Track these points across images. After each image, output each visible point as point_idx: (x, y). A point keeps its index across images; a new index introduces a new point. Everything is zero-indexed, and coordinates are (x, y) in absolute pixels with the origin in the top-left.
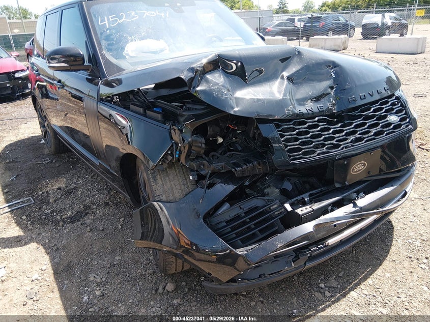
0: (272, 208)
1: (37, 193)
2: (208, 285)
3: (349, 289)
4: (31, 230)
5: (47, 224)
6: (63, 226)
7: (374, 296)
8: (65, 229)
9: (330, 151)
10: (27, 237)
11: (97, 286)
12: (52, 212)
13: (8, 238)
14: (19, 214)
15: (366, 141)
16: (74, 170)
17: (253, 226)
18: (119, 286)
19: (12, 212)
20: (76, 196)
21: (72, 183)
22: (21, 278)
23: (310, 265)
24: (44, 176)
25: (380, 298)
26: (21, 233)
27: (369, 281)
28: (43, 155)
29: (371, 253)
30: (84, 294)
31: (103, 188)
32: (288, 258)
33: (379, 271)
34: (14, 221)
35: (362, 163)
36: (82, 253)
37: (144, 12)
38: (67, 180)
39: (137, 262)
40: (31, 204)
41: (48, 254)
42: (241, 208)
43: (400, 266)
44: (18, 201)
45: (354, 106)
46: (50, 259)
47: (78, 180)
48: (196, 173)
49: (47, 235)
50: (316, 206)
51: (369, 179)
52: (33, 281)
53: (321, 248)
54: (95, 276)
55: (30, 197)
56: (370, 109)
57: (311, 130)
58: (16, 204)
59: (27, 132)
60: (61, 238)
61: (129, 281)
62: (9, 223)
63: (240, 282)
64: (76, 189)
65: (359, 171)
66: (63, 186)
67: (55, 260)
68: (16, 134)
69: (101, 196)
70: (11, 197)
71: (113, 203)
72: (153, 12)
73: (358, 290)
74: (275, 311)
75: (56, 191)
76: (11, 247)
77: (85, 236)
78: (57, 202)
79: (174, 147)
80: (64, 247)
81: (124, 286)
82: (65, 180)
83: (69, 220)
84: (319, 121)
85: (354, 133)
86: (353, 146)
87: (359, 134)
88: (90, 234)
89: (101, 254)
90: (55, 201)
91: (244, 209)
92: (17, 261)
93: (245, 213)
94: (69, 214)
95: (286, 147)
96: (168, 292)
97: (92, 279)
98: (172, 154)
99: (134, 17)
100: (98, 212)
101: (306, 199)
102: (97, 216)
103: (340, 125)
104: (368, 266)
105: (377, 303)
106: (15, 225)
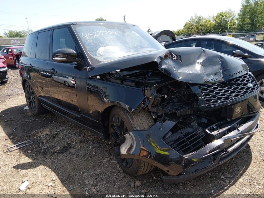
0: (198, 132)
1: (33, 138)
2: (165, 178)
3: (237, 178)
4: (37, 158)
5: (46, 155)
6: (57, 155)
7: (252, 180)
8: (59, 157)
9: (225, 101)
10: (36, 163)
11: (92, 186)
12: (47, 148)
13: (23, 164)
14: (25, 150)
15: (241, 96)
16: (51, 124)
17: (189, 143)
18: (106, 185)
19: (20, 149)
20: (59, 138)
21: (54, 131)
22: (40, 186)
23: (220, 163)
24: (33, 128)
25: (255, 181)
26: (31, 160)
27: (247, 173)
28: (29, 116)
29: (242, 159)
30: (85, 192)
31: (75, 133)
32: (210, 159)
33: (250, 168)
34: (23, 154)
35: (239, 108)
36: (76, 169)
37: (106, 31)
38: (50, 130)
39: (111, 172)
40: (31, 144)
41: (53, 171)
42: (181, 133)
43: (260, 165)
44: (22, 143)
45: (232, 78)
46: (56, 174)
47: (57, 130)
48: (156, 114)
49: (49, 160)
50: (221, 131)
51: (242, 116)
52: (49, 187)
53: (226, 153)
54: (89, 181)
55: (29, 140)
56: (239, 80)
57: (215, 90)
58: (20, 144)
59: (12, 103)
60: (59, 162)
61: (110, 183)
62: (20, 155)
63: (185, 175)
64: (58, 134)
65: (238, 112)
66: (49, 133)
67: (60, 174)
68: (5, 105)
69: (76, 137)
70: (16, 141)
71: (85, 141)
72: (110, 32)
73: (243, 178)
74: (202, 192)
75: (45, 136)
76: (27, 169)
77: (74, 160)
78: (48, 142)
79: (146, 99)
80: (63, 167)
81: (109, 185)
82: (48, 130)
83: (60, 152)
84: (218, 85)
85: (234, 92)
86: (235, 98)
87: (237, 93)
88: (77, 158)
89: (88, 169)
90: (47, 142)
91: (183, 134)
92: (34, 176)
93: (184, 136)
94: (59, 148)
95: (205, 99)
96: (138, 186)
97: (87, 183)
98: (144, 104)
99: (101, 34)
100: (77, 146)
101: (215, 127)
102: (77, 148)
103: (226, 88)
104: (243, 166)
105: (255, 183)
106: (25, 156)
